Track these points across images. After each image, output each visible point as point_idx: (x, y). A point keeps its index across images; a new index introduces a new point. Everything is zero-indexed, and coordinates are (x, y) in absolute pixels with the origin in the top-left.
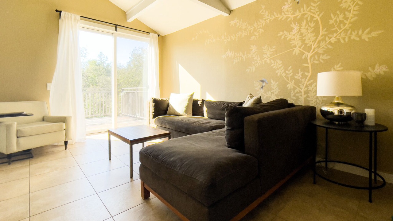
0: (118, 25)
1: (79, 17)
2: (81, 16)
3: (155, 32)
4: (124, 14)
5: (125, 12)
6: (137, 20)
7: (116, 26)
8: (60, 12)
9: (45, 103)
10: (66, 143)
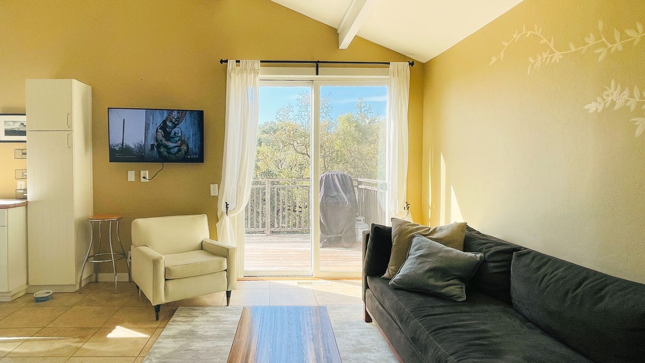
0: (319, 62)
1: (257, 64)
2: (261, 62)
3: (401, 57)
4: (334, 34)
5: (336, 30)
6: (358, 40)
7: (317, 64)
8: (226, 61)
9: (205, 218)
10: (228, 294)
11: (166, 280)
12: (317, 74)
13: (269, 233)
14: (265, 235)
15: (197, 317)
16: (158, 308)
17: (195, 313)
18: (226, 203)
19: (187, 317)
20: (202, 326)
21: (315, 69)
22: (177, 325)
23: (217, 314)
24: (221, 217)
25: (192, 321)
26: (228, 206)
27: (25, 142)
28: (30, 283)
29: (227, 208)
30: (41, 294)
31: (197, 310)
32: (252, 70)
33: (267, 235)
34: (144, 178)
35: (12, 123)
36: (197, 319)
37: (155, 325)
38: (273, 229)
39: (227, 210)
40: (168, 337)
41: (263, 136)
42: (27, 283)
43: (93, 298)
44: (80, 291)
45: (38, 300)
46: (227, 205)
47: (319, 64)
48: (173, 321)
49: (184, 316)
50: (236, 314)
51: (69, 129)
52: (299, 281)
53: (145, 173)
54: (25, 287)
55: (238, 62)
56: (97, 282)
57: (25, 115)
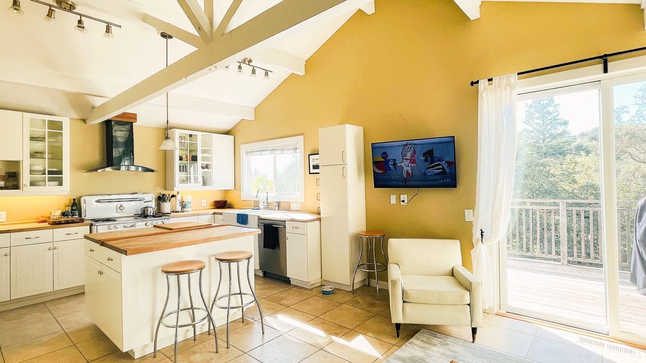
1: (514, 78)
2: (518, 74)
5: (639, 5)
7: (605, 60)
8: (477, 82)
9: (457, 243)
10: (474, 330)
11: (404, 302)
12: (606, 71)
13: (566, 262)
14: (560, 263)
15: (435, 345)
16: (398, 326)
17: (435, 341)
18: (481, 230)
19: (426, 342)
20: (435, 358)
21: (601, 66)
22: (413, 349)
23: (456, 348)
24: (476, 244)
25: (428, 349)
26: (483, 234)
27: (319, 173)
28: (323, 278)
29: (482, 235)
30: (327, 288)
31: (437, 337)
32: (508, 85)
33: (563, 264)
34: (403, 201)
35: (316, 160)
36: (433, 348)
37: (394, 342)
38: (571, 259)
39: (482, 237)
40: (399, 358)
41: (590, 143)
42: (322, 278)
43: (360, 300)
44: (353, 292)
45: (325, 293)
46: (482, 232)
47: (609, 58)
48: (411, 343)
49: (422, 341)
50: (477, 356)
51: (344, 164)
52: (582, 336)
53: (404, 197)
54: (320, 280)
55: (490, 80)
56: (369, 285)
57: (318, 154)
